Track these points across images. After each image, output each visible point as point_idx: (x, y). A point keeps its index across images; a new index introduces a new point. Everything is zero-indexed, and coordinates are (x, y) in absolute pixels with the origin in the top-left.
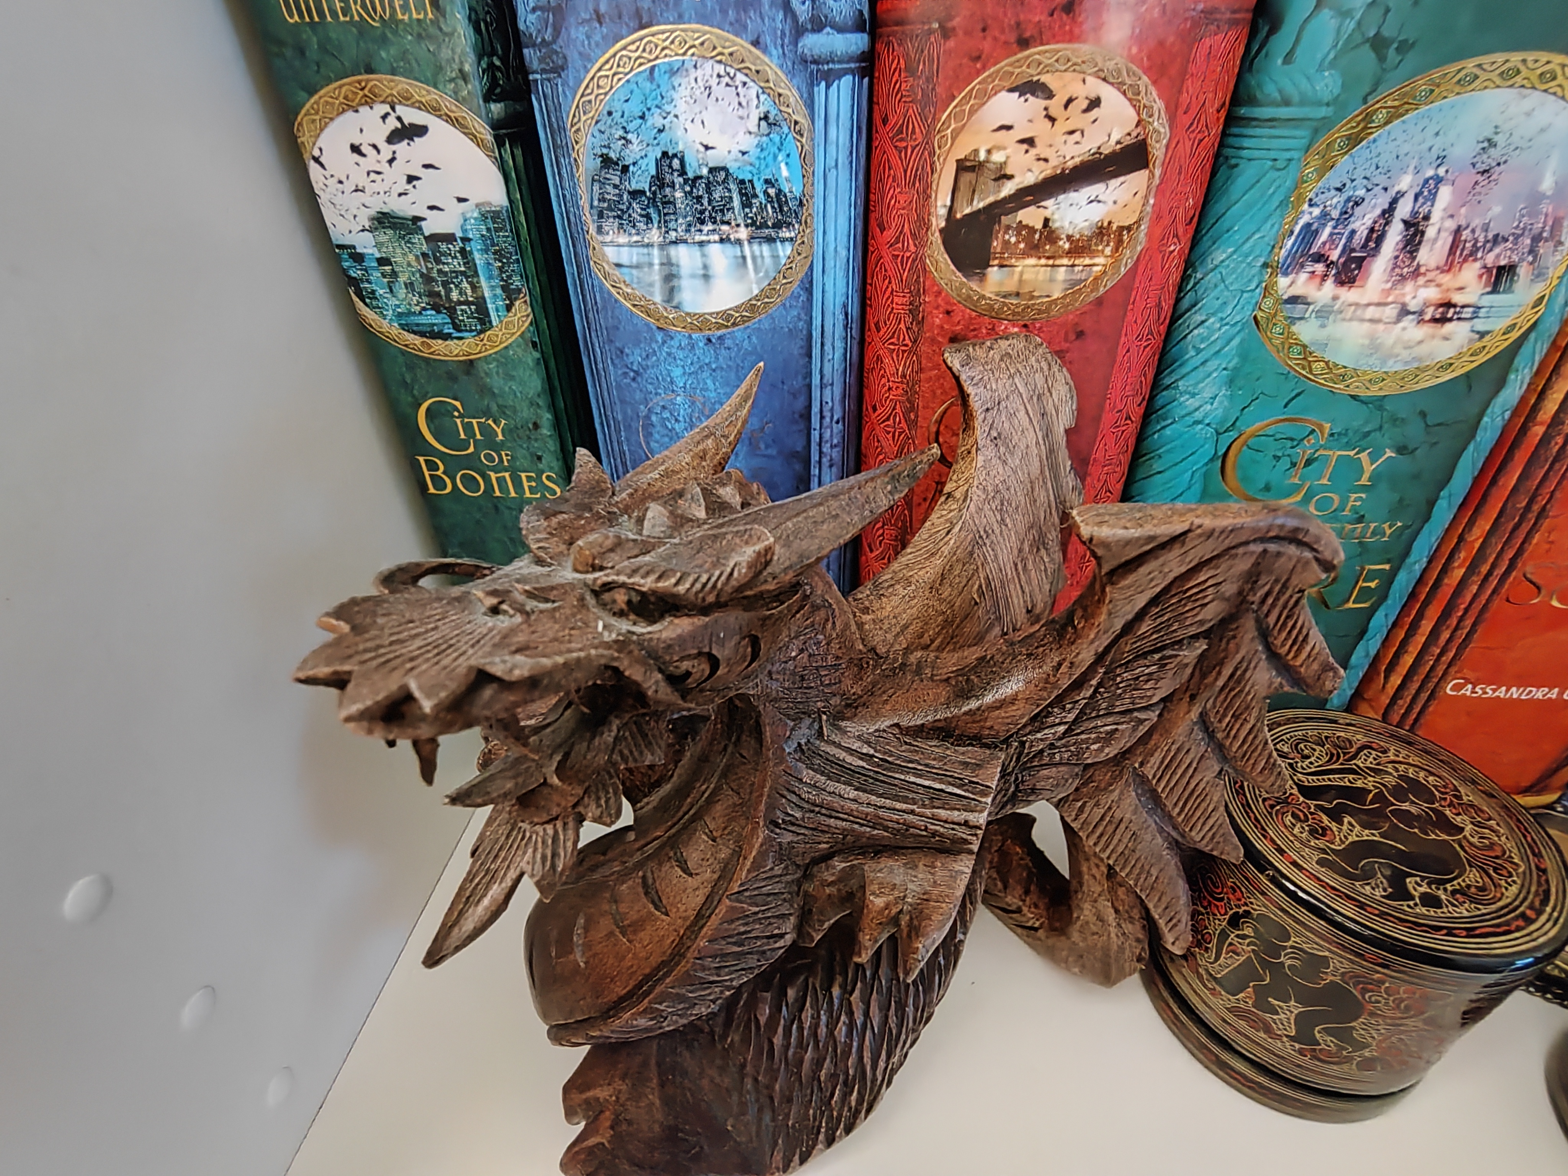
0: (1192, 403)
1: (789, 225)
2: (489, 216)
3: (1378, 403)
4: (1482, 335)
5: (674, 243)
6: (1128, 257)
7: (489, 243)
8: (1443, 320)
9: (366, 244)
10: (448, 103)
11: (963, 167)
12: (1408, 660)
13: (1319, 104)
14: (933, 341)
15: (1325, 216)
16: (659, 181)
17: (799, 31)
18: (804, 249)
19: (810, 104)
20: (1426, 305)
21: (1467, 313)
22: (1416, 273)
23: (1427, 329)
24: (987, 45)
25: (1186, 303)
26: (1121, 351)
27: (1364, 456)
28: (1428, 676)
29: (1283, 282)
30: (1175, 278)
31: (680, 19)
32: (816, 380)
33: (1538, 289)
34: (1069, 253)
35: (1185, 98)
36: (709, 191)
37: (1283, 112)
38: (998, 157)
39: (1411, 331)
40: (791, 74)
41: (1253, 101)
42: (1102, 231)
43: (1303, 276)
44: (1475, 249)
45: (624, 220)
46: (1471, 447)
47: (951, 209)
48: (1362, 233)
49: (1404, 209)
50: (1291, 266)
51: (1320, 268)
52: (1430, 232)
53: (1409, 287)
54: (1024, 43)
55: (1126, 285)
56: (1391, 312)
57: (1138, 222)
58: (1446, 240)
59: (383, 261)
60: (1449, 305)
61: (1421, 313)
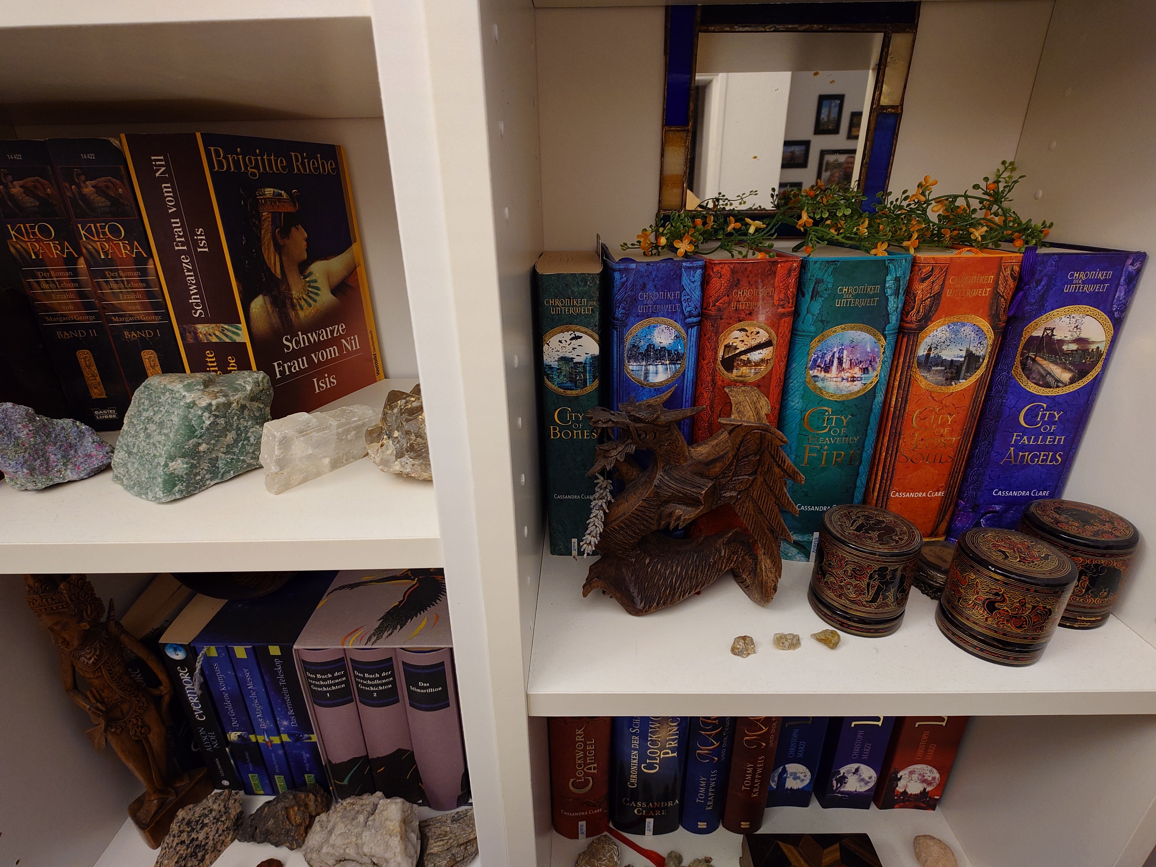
0: (793, 404)
1: (680, 360)
2: (594, 357)
3: (843, 402)
4: (865, 384)
5: (649, 365)
6: (770, 367)
7: (591, 364)
8: (854, 381)
9: (555, 365)
10: (590, 331)
11: (726, 346)
12: (878, 486)
13: (811, 332)
14: (719, 388)
15: (818, 356)
16: (647, 350)
17: (686, 318)
18: (684, 366)
19: (687, 333)
20: (848, 377)
21: (859, 379)
22: (843, 370)
23: (849, 384)
24: (731, 321)
25: (787, 377)
26: (771, 390)
27: (843, 417)
28: (884, 491)
29: (811, 372)
30: (784, 370)
31: (658, 316)
32: (684, 400)
33: (875, 373)
34: (754, 366)
35: (780, 331)
36: (660, 352)
37: (804, 334)
38: (735, 344)
39: (846, 384)
40: (683, 327)
41: (797, 331)
42: (762, 361)
43: (816, 371)
44: (856, 365)
45: (636, 360)
46: (872, 414)
47: (723, 356)
48: (828, 361)
49: (837, 355)
50: (812, 368)
51: (819, 369)
52: (844, 360)
53: (843, 373)
54: (740, 321)
55: (770, 373)
56: (840, 379)
57: (772, 358)
58: (848, 362)
59: (558, 369)
60: (854, 377)
61: (847, 379)
